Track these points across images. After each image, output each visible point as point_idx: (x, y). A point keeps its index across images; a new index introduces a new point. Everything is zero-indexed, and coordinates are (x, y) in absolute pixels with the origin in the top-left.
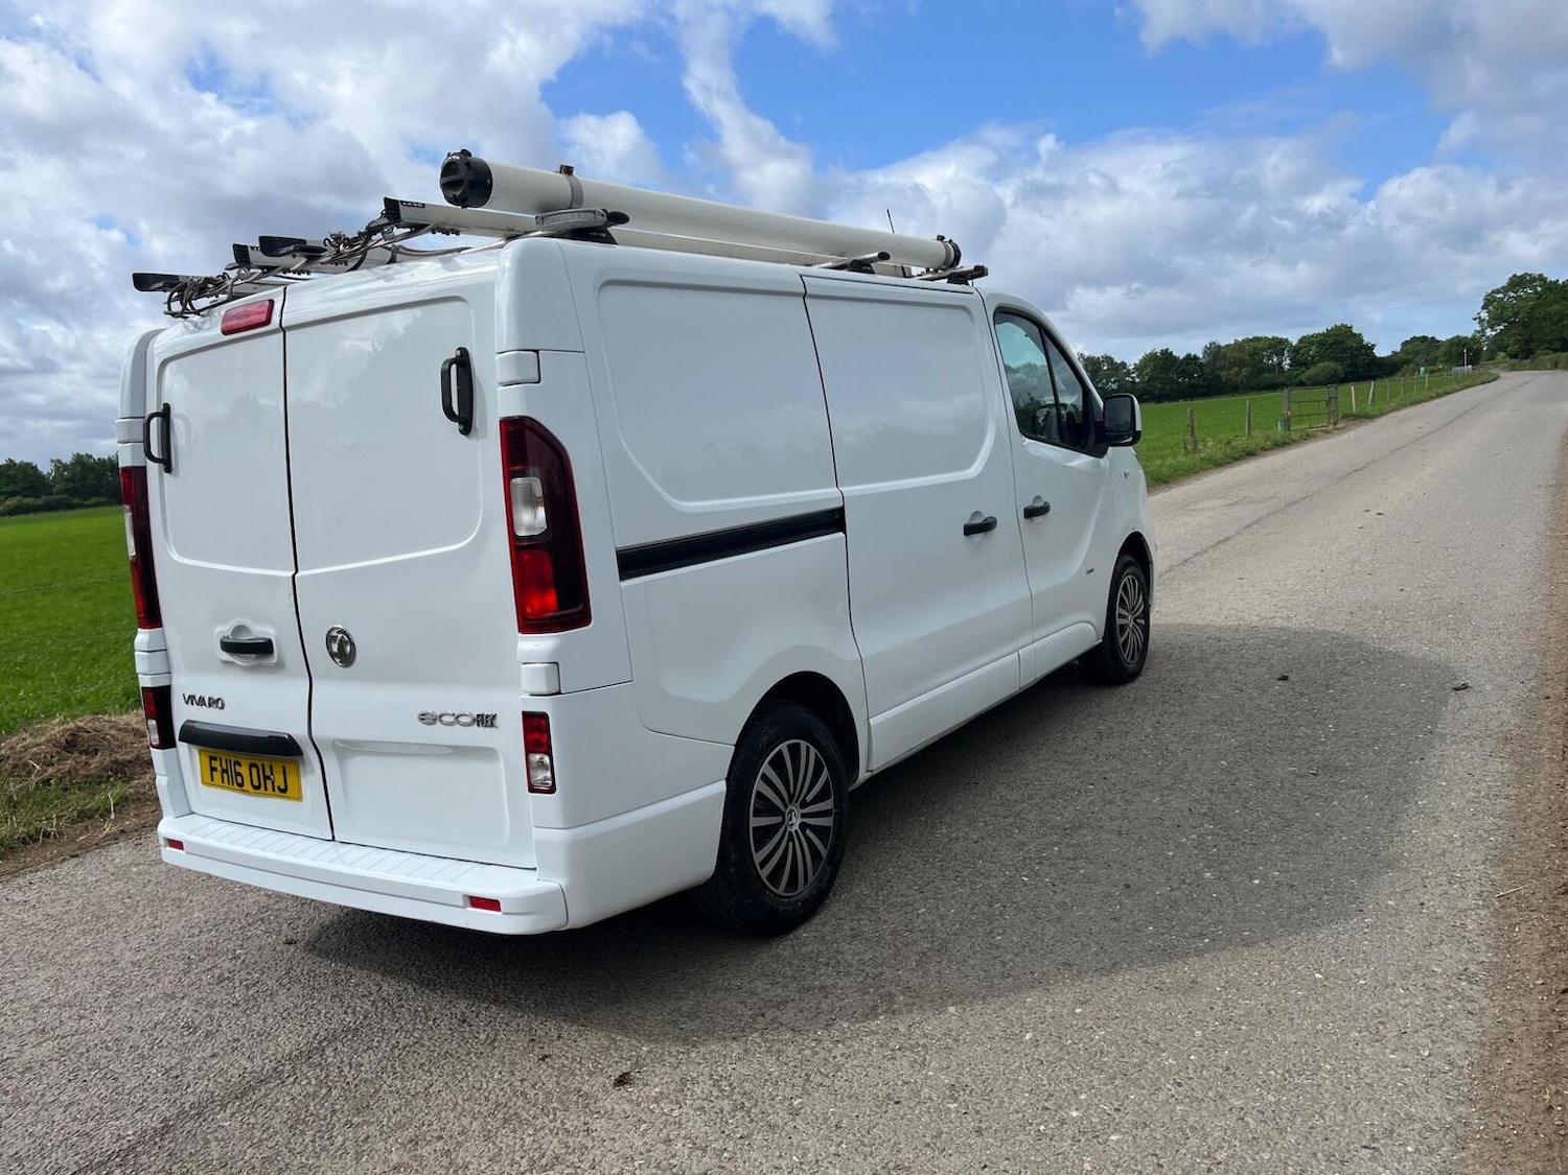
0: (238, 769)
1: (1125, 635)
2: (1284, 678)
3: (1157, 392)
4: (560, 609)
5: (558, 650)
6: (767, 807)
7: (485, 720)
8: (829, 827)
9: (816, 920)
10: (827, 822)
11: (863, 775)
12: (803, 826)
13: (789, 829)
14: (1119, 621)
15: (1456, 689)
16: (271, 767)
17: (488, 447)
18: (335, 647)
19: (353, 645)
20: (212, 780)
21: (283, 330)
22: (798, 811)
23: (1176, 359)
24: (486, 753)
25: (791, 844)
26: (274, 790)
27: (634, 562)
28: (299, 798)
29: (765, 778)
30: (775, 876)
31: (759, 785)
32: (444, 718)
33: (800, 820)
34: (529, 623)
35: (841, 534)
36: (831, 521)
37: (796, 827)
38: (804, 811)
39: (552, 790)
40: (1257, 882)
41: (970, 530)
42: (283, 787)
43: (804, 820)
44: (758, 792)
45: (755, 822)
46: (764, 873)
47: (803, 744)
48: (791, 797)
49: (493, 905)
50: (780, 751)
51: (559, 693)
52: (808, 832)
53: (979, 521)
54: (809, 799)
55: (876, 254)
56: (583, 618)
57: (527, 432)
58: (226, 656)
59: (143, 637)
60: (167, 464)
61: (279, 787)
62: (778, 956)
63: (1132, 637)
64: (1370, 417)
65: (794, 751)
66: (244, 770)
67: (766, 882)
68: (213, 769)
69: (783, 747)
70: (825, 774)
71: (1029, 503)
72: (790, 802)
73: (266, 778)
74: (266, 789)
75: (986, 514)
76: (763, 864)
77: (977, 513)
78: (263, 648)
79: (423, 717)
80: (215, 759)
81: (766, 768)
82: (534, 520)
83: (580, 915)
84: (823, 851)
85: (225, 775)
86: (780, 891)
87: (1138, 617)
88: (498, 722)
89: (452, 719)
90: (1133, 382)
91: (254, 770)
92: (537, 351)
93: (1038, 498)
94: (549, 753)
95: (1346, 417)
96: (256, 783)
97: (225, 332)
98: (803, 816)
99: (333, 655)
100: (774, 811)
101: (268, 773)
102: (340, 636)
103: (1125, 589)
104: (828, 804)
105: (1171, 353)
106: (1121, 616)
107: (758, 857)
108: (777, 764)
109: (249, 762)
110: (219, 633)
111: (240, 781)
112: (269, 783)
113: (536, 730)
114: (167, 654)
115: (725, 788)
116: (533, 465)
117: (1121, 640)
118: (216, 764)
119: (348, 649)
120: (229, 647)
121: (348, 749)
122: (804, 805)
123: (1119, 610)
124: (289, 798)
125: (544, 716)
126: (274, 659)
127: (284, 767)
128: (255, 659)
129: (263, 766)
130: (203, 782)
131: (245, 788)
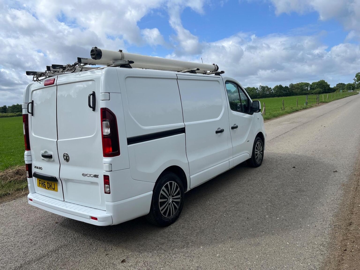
1: (257, 156)
2: (294, 167)
3: (278, 95)
4: (113, 152)
5: (111, 161)
6: (163, 197)
7: (96, 176)
8: (179, 202)
9: (175, 223)
10: (179, 200)
11: (188, 189)
12: (173, 201)
13: (169, 202)
14: (256, 153)
15: (334, 172)
16: (52, 184)
17: (98, 114)
18: (65, 158)
19: (69, 157)
20: (40, 186)
21: (57, 85)
22: (171, 198)
23: (283, 87)
24: (96, 184)
25: (169, 205)
26: (52, 189)
27: (131, 141)
28: (57, 191)
29: (163, 190)
30: (165, 213)
31: (162, 192)
32: (87, 175)
33: (172, 200)
34: (106, 155)
35: (184, 134)
36: (182, 130)
37: (171, 202)
38: (173, 198)
39: (110, 193)
40: (278, 218)
41: (217, 132)
42: (54, 188)
43: (173, 200)
44: (161, 193)
45: (160, 200)
46: (162, 212)
47: (173, 182)
48: (170, 195)
49: (96, 219)
50: (167, 184)
51: (112, 171)
52: (174, 203)
53: (220, 130)
54: (174, 195)
55: (196, 69)
56: (118, 154)
57: (106, 111)
58: (43, 158)
59: (26, 152)
60: (32, 114)
61: (53, 188)
62: (165, 232)
63: (259, 156)
64: (327, 102)
65: (171, 184)
66: (46, 184)
67: (162, 214)
68: (40, 183)
69: (168, 183)
70: (179, 189)
71: (233, 126)
72: (169, 196)
73: (51, 186)
74: (50, 189)
75: (221, 129)
76: (162, 210)
77: (219, 128)
78: (50, 157)
79: (83, 174)
81: (163, 188)
82: (107, 131)
83: (116, 222)
84: (177, 207)
85: (42, 185)
86: (166, 216)
87: (261, 152)
88: (99, 177)
89: (89, 175)
90: (273, 92)
91: (48, 184)
92: (109, 93)
93: (235, 124)
94: (109, 185)
95: (321, 102)
96: (48, 187)
97: (45, 85)
98: (173, 199)
99: (65, 159)
100: (165, 198)
101: (51, 185)
102: (66, 155)
103: (257, 145)
104: (179, 196)
105: (282, 86)
106: (256, 151)
107: (161, 209)
108: (167, 187)
109: (47, 182)
110: (42, 152)
111: (45, 186)
113: (106, 179)
114: (31, 157)
115: (152, 193)
116: (107, 119)
117: (256, 157)
118: (40, 182)
119: (68, 158)
120: (43, 156)
121: (67, 180)
122: (173, 196)
123: (256, 150)
124: (55, 191)
125: (108, 176)
126: (52, 159)
127: (54, 184)
128: (49, 159)
129: (50, 183)
130: (38, 186)
131: (46, 188)
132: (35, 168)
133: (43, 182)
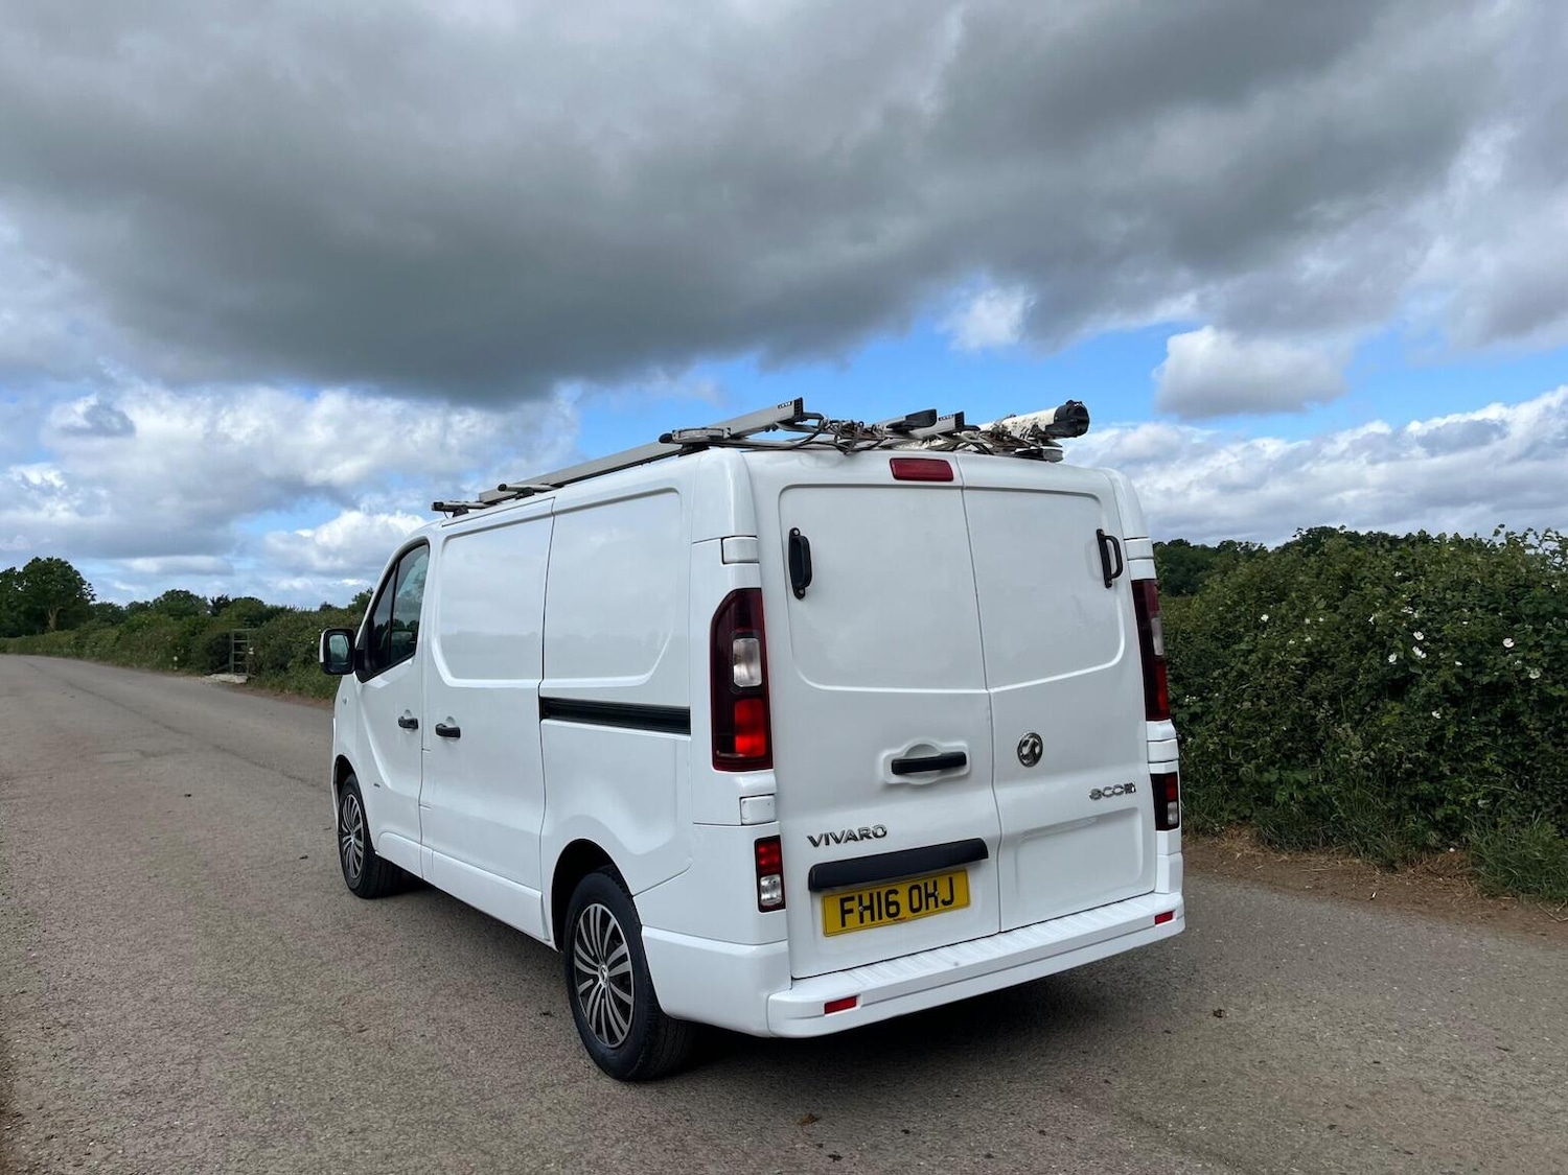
0: (892, 898)
7: (1129, 788)
16: (935, 884)
18: (1026, 751)
19: (1042, 746)
20: (843, 924)
21: (962, 488)
24: (1129, 813)
26: (937, 906)
32: (1105, 792)
39: (1177, 827)
58: (896, 779)
61: (943, 901)
66: (902, 898)
68: (844, 912)
73: (928, 896)
74: (927, 908)
78: (955, 761)
79: (1093, 794)
80: (852, 899)
89: (1111, 792)
91: (915, 893)
94: (1176, 800)
96: (916, 905)
97: (896, 476)
99: (1023, 758)
101: (931, 890)
102: (1031, 740)
109: (908, 886)
110: (885, 759)
111: (892, 912)
112: (932, 900)
113: (1170, 786)
118: (848, 906)
119: (1037, 750)
120: (901, 767)
124: (957, 907)
126: (963, 772)
127: (951, 880)
128: (939, 775)
129: (926, 884)
130: (827, 934)
131: (899, 916)
132: (816, 844)
133: (879, 894)
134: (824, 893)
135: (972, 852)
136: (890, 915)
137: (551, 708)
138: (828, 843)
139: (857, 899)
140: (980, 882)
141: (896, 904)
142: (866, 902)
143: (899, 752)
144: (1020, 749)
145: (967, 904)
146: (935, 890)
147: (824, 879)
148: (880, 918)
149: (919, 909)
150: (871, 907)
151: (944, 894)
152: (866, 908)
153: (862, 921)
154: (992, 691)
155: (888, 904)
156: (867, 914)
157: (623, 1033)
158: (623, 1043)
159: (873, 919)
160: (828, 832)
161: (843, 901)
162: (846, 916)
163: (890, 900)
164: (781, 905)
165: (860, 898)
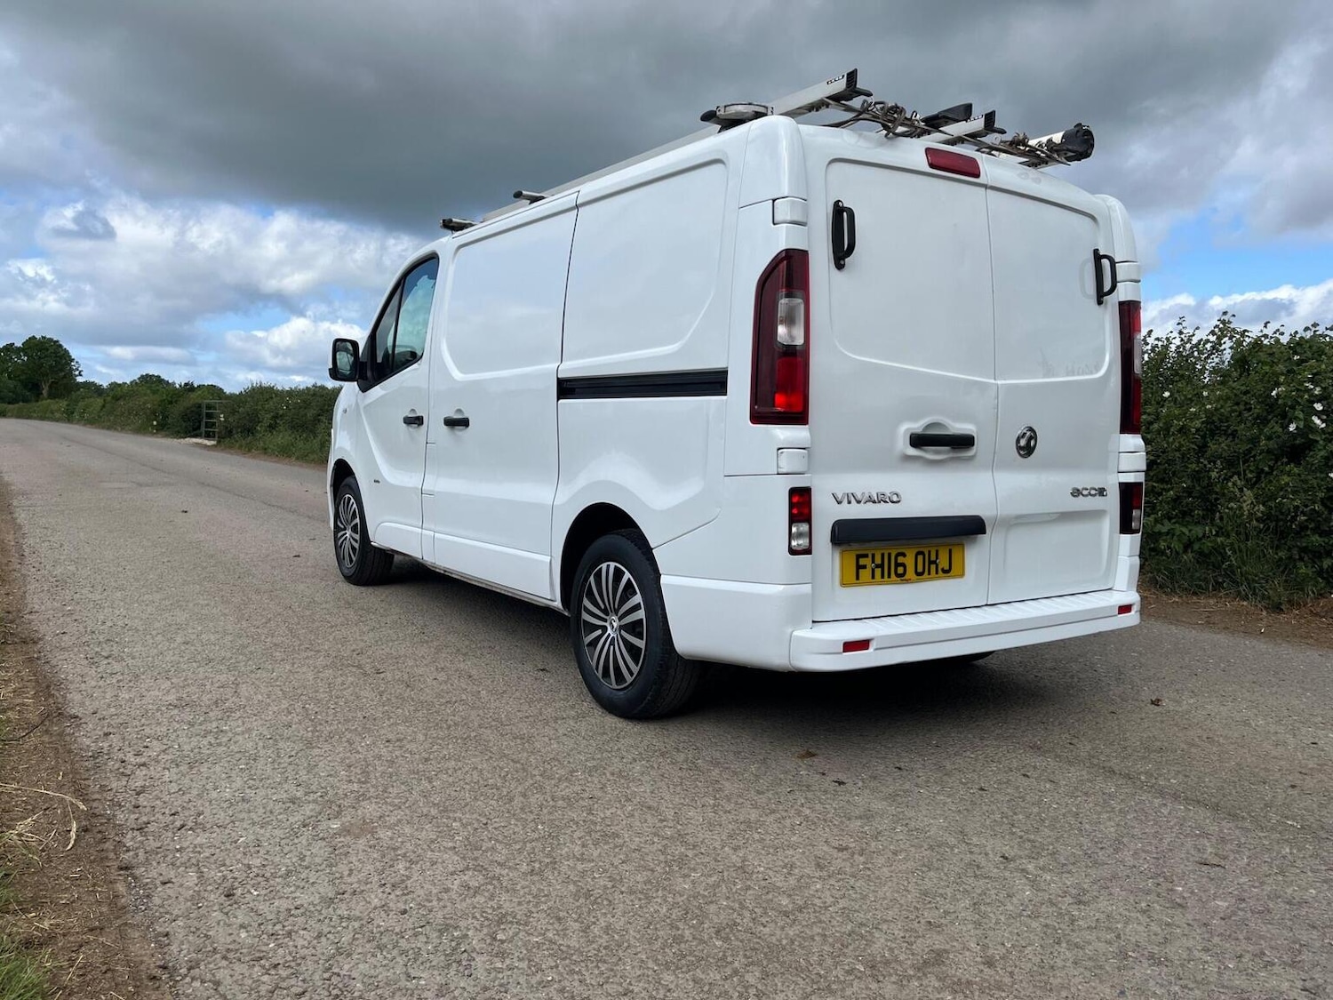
0: (900, 559)
7: (1101, 492)
16: (937, 552)
18: (1023, 443)
19: (1038, 441)
20: (858, 578)
24: (1098, 513)
26: (937, 573)
32: (1085, 492)
34: (1127, 428)
42: (947, 568)
58: (912, 452)
61: (943, 569)
66: (909, 561)
68: (859, 567)
73: (931, 562)
74: (929, 574)
78: (964, 442)
79: (1074, 491)
80: (866, 556)
91: (920, 558)
96: (920, 569)
97: (931, 165)
99: (1021, 449)
101: (933, 558)
102: (1028, 433)
109: (917, 550)
110: (908, 429)
111: (902, 572)
112: (933, 567)
118: (862, 561)
119: (1032, 443)
120: (918, 441)
124: (954, 577)
126: (971, 453)
127: (950, 551)
128: (948, 452)
129: (929, 552)
130: (843, 584)
131: (906, 577)
132: (839, 503)
133: (889, 555)
134: (844, 547)
135: (972, 527)
136: (898, 575)
137: (568, 388)
138: (849, 502)
139: (870, 556)
140: (975, 556)
141: (903, 565)
142: (878, 561)
143: (917, 426)
144: (1018, 441)
145: (962, 575)
146: (937, 558)
147: (845, 534)
148: (889, 576)
149: (922, 574)
150: (881, 566)
151: (944, 563)
152: (877, 566)
153: (873, 577)
154: (999, 382)
155: (897, 565)
156: (878, 572)
157: (632, 674)
158: (631, 684)
159: (883, 577)
160: (850, 491)
161: (858, 557)
162: (860, 570)
163: (899, 561)
164: (808, 551)
165: (873, 556)
